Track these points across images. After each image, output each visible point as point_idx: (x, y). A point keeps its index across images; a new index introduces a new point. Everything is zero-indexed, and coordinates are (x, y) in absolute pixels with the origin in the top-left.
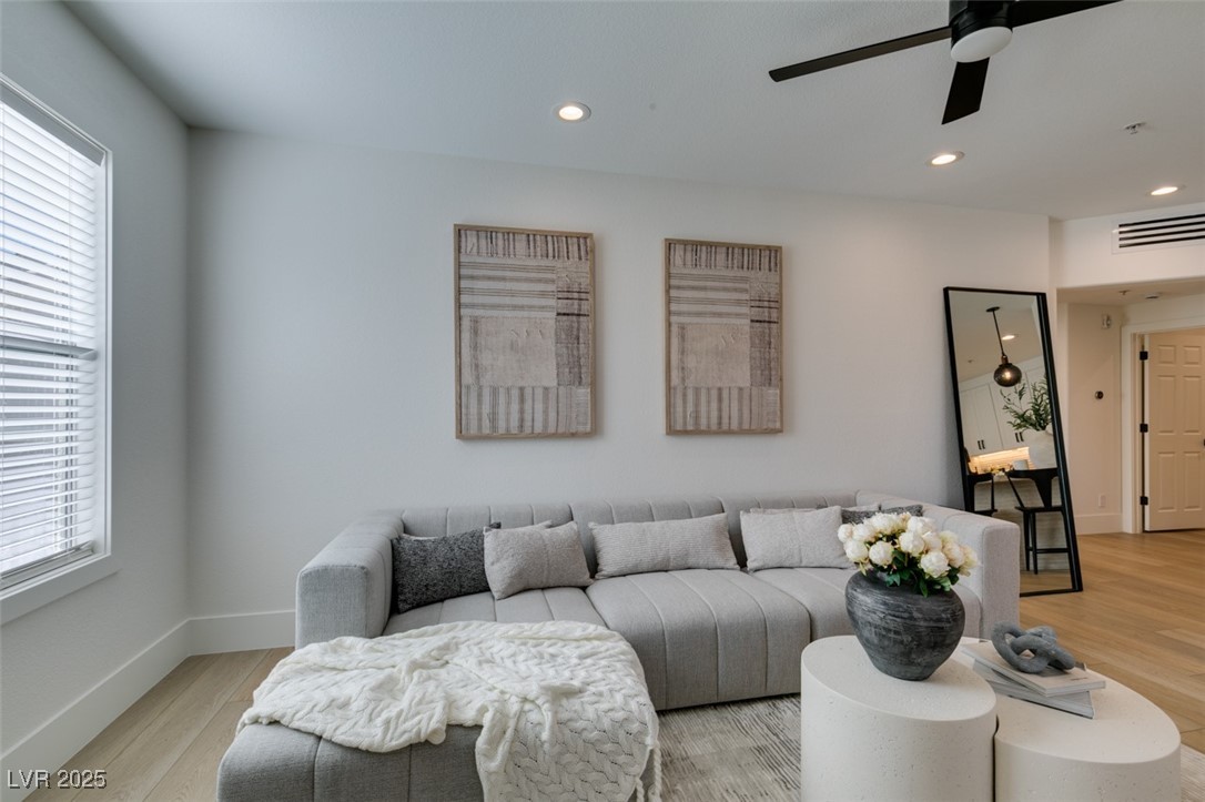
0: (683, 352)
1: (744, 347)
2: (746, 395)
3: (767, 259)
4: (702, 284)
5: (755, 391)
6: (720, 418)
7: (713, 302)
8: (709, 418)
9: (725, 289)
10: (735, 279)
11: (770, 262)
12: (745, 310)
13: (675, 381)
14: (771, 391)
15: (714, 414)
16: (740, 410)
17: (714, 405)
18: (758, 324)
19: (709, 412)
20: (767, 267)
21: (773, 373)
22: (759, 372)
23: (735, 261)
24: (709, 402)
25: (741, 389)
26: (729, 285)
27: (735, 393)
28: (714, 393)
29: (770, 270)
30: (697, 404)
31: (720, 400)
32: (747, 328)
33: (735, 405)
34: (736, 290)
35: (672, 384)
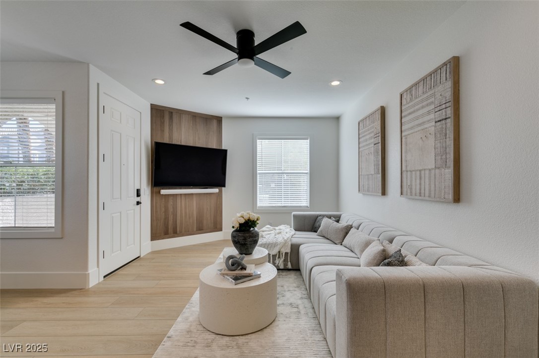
0: (406, 152)
1: (431, 142)
2: (433, 174)
3: (445, 73)
4: (412, 110)
5: (437, 171)
6: (420, 190)
7: (417, 118)
8: (416, 189)
9: (423, 107)
10: (427, 98)
11: (446, 74)
12: (432, 116)
13: (404, 169)
14: (447, 171)
15: (418, 187)
16: (430, 184)
17: (418, 181)
18: (439, 123)
19: (416, 185)
20: (444, 79)
21: (448, 156)
22: (440, 157)
23: (427, 86)
24: (416, 180)
25: (430, 170)
26: (425, 103)
27: (427, 172)
28: (418, 173)
29: (446, 79)
30: (411, 181)
31: (420, 178)
32: (433, 128)
33: (427, 181)
34: (427, 105)
35: (403, 170)
